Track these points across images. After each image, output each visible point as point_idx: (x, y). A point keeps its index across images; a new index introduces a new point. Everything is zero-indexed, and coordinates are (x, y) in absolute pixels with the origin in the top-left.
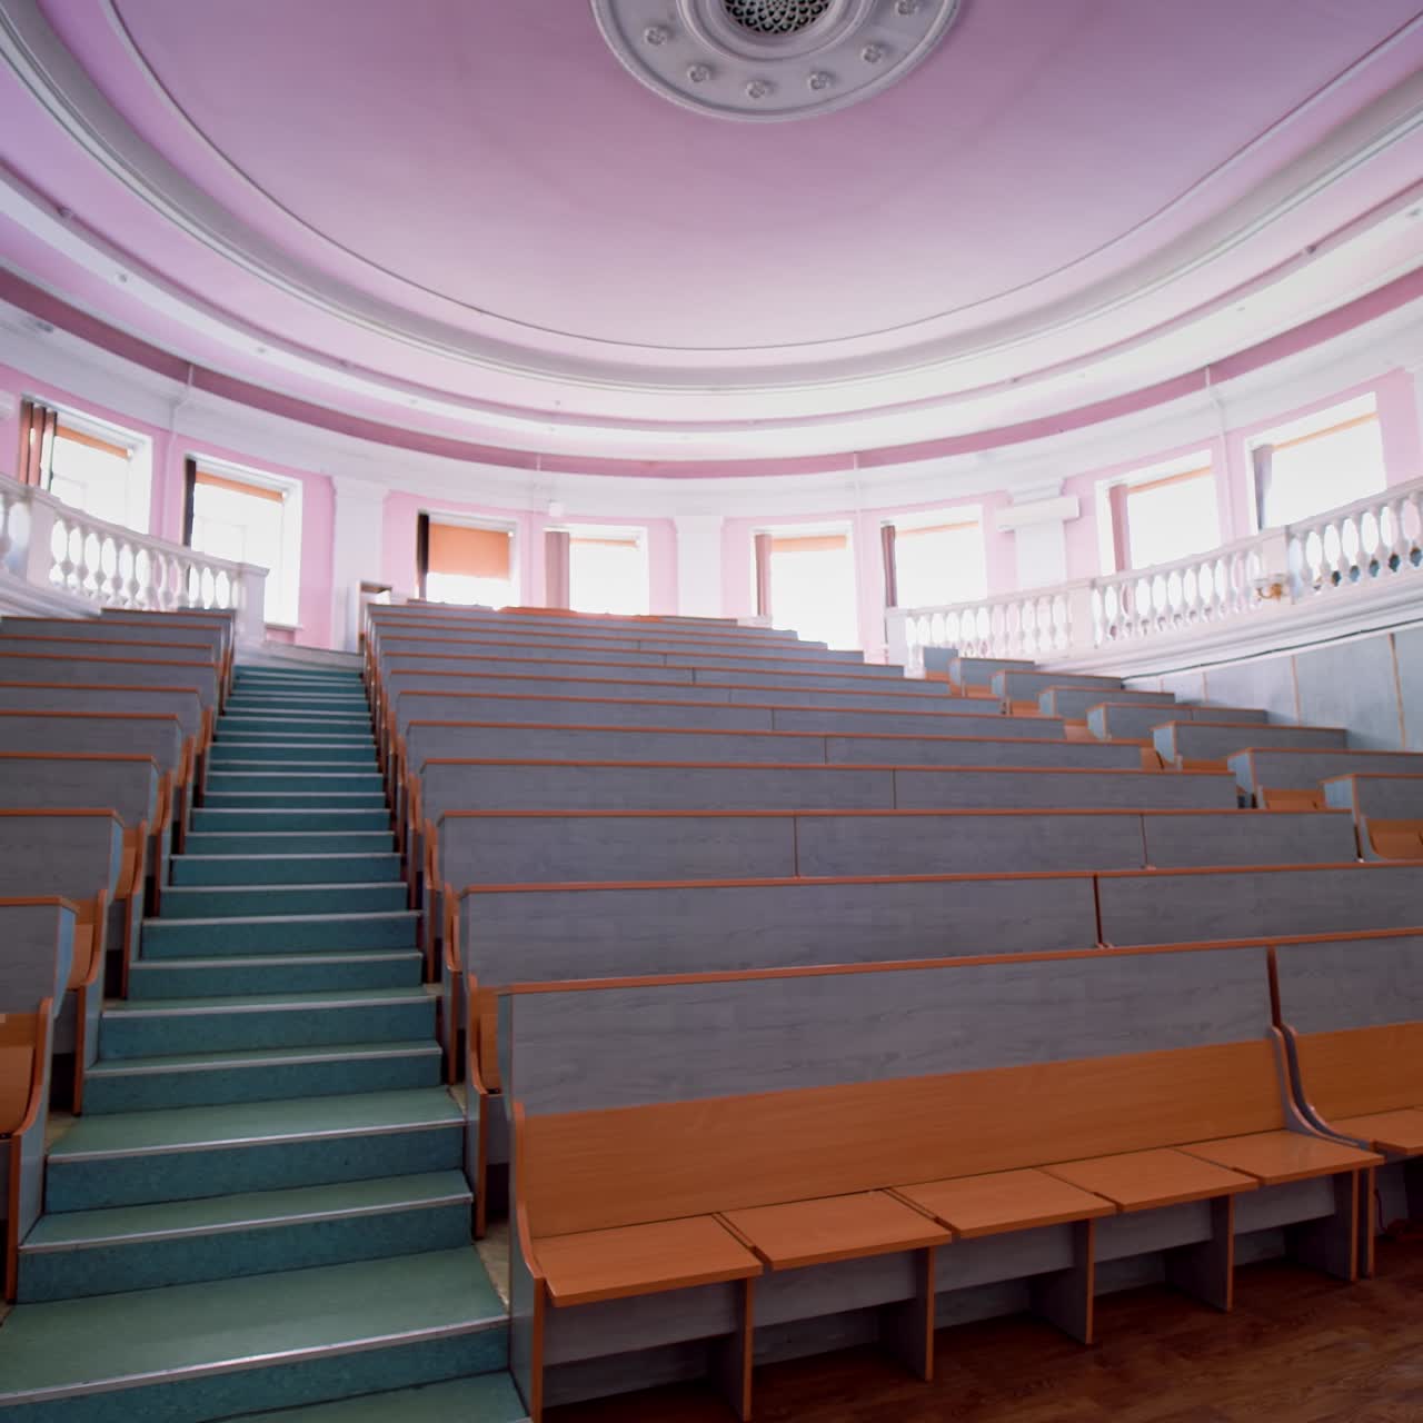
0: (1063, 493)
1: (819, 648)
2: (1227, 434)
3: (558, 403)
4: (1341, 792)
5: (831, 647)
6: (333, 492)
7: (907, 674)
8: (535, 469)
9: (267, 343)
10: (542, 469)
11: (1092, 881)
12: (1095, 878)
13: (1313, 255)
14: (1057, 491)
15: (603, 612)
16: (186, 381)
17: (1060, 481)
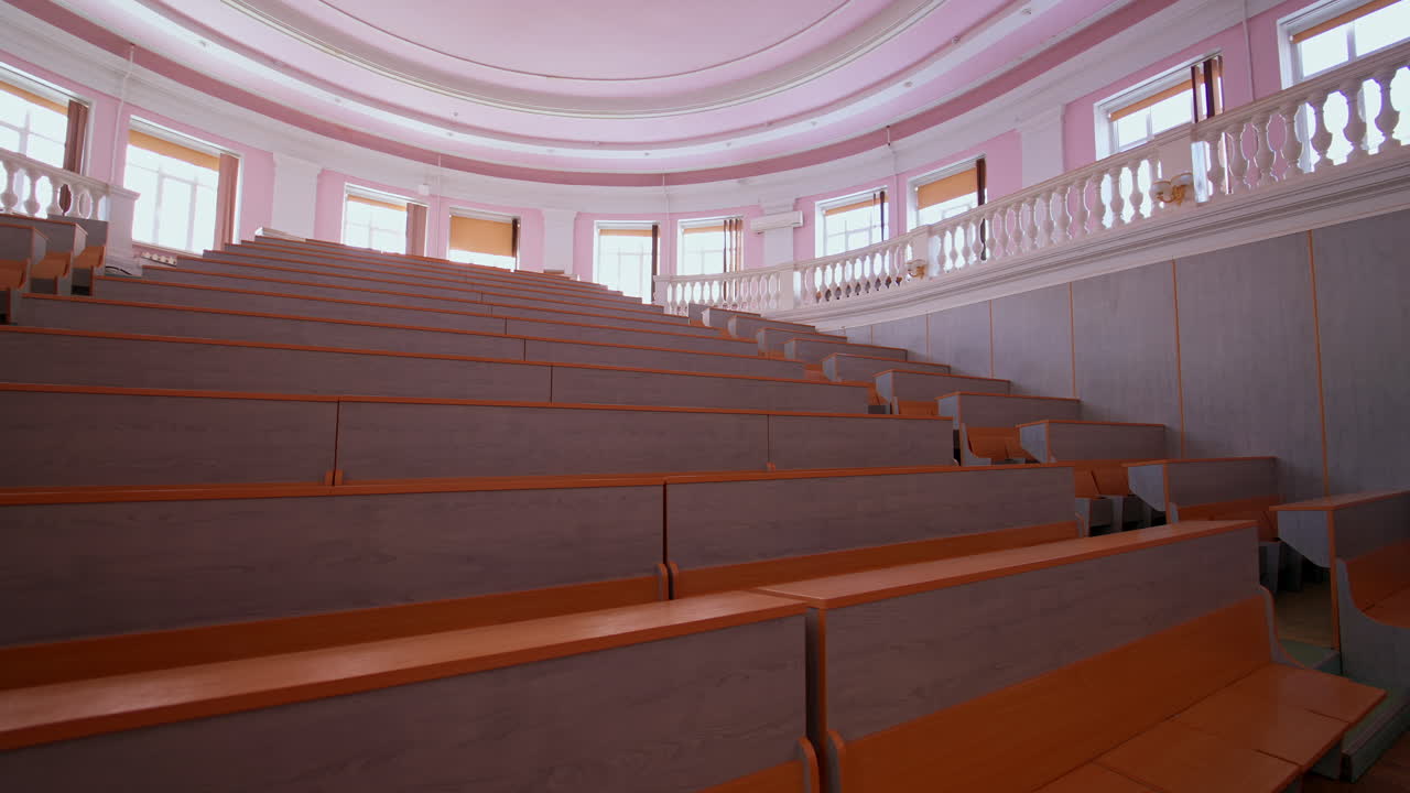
0: (795, 210)
1: (618, 294)
2: (897, 175)
3: (456, 114)
4: (949, 405)
5: (625, 294)
6: (272, 164)
7: (644, 302)
8: (437, 165)
9: (208, 38)
10: (442, 166)
11: (661, 489)
12: (665, 486)
13: (959, 44)
14: (791, 208)
15: (468, 262)
16: (128, 59)
17: (792, 201)
